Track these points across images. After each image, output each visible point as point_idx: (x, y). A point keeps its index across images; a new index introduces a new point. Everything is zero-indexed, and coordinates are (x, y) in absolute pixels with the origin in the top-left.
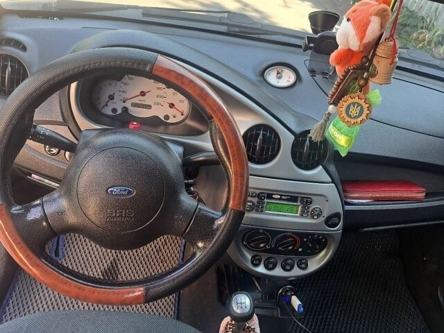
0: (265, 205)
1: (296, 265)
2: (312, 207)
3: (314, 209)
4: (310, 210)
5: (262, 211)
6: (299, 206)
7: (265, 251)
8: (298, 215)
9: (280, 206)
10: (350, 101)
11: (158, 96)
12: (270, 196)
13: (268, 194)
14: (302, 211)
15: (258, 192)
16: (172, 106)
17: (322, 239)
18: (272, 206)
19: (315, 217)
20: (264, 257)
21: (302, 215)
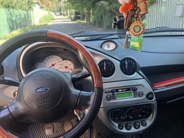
0: (116, 95)
1: (141, 125)
2: (138, 91)
3: (139, 92)
4: (137, 93)
5: (115, 99)
6: (131, 92)
7: (124, 120)
8: (133, 97)
9: (123, 94)
10: (134, 25)
11: (60, 65)
12: (117, 91)
13: (116, 90)
14: (134, 94)
15: (111, 89)
16: (66, 67)
17: (148, 108)
18: (119, 95)
19: (141, 96)
20: (124, 124)
21: (134, 96)
